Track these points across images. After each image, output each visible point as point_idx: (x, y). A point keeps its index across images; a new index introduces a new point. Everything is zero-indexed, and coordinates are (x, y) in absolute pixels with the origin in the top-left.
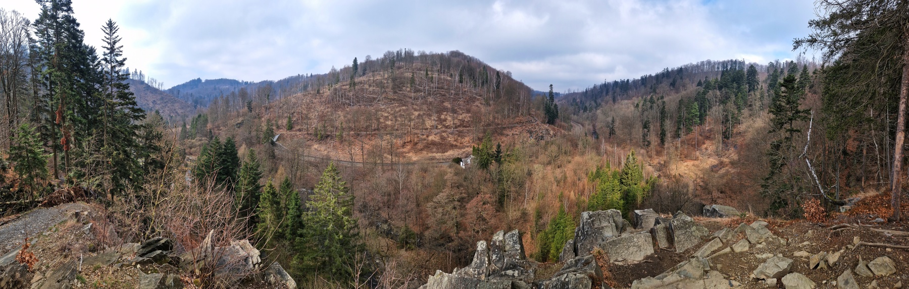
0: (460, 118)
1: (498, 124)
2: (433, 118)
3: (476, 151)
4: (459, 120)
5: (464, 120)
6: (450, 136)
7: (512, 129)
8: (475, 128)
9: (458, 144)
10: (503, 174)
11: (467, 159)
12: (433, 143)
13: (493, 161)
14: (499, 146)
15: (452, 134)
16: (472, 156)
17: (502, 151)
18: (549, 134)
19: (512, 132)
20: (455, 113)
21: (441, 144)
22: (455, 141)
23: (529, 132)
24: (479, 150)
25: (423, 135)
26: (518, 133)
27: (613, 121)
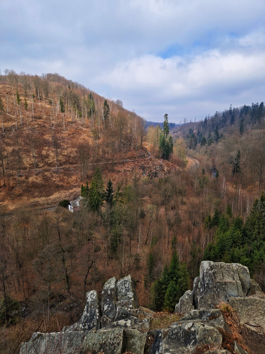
0: (65, 154)
1: (109, 160)
2: (31, 155)
3: (85, 191)
4: (64, 155)
5: (70, 156)
6: (54, 175)
7: (124, 165)
8: (82, 165)
9: (65, 184)
10: (115, 216)
11: (75, 201)
12: (35, 186)
13: (105, 202)
14: (110, 184)
15: (56, 172)
16: (80, 197)
17: (113, 189)
18: (163, 170)
19: (124, 168)
20: (59, 148)
21: (44, 185)
22: (61, 181)
23: (141, 168)
24: (88, 190)
25: (21, 176)
26: (130, 169)
27: (239, 156)
